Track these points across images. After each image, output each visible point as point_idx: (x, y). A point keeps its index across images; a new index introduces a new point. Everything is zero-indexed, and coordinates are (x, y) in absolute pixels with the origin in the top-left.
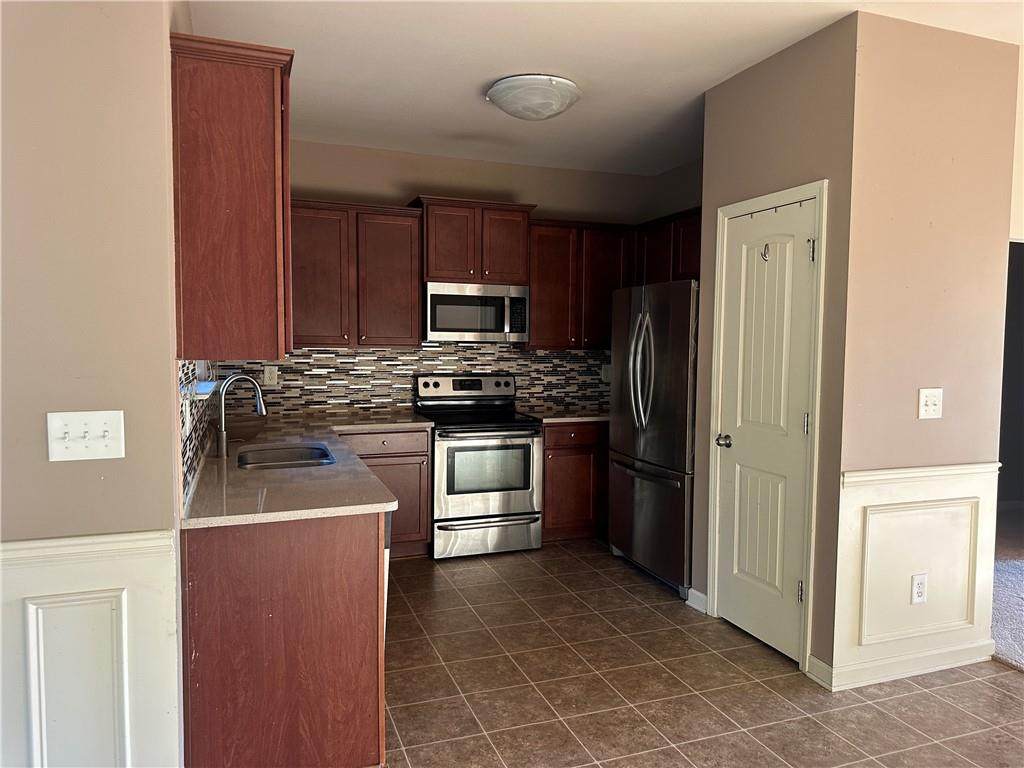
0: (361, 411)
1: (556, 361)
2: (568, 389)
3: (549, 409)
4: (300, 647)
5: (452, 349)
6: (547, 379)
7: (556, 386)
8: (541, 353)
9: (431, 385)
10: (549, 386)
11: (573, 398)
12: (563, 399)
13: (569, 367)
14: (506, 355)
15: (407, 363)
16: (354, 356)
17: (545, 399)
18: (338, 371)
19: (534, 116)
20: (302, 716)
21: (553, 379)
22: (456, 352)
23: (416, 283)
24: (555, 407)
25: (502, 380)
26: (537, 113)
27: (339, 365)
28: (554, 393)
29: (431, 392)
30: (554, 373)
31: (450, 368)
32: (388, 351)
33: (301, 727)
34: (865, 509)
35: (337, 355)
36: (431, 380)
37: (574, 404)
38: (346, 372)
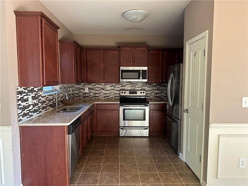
0: (107, 99)
1: (158, 87)
2: (162, 94)
3: (156, 99)
4: (47, 156)
5: (130, 83)
6: (156, 92)
7: (158, 93)
8: (154, 84)
9: (124, 93)
10: (157, 93)
11: (163, 97)
12: (160, 97)
13: (162, 88)
14: (144, 85)
15: (118, 87)
16: (105, 85)
17: (155, 97)
18: (102, 89)
19: (135, 21)
20: (48, 173)
21: (158, 92)
22: (131, 84)
23: (118, 67)
24: (158, 99)
25: (142, 91)
26: (135, 20)
27: (102, 88)
28: (158, 95)
29: (124, 94)
30: (158, 90)
31: (129, 88)
32: (114, 85)
33: (48, 176)
34: (219, 135)
35: (102, 85)
36: (124, 91)
37: (164, 98)
38: (103, 89)
